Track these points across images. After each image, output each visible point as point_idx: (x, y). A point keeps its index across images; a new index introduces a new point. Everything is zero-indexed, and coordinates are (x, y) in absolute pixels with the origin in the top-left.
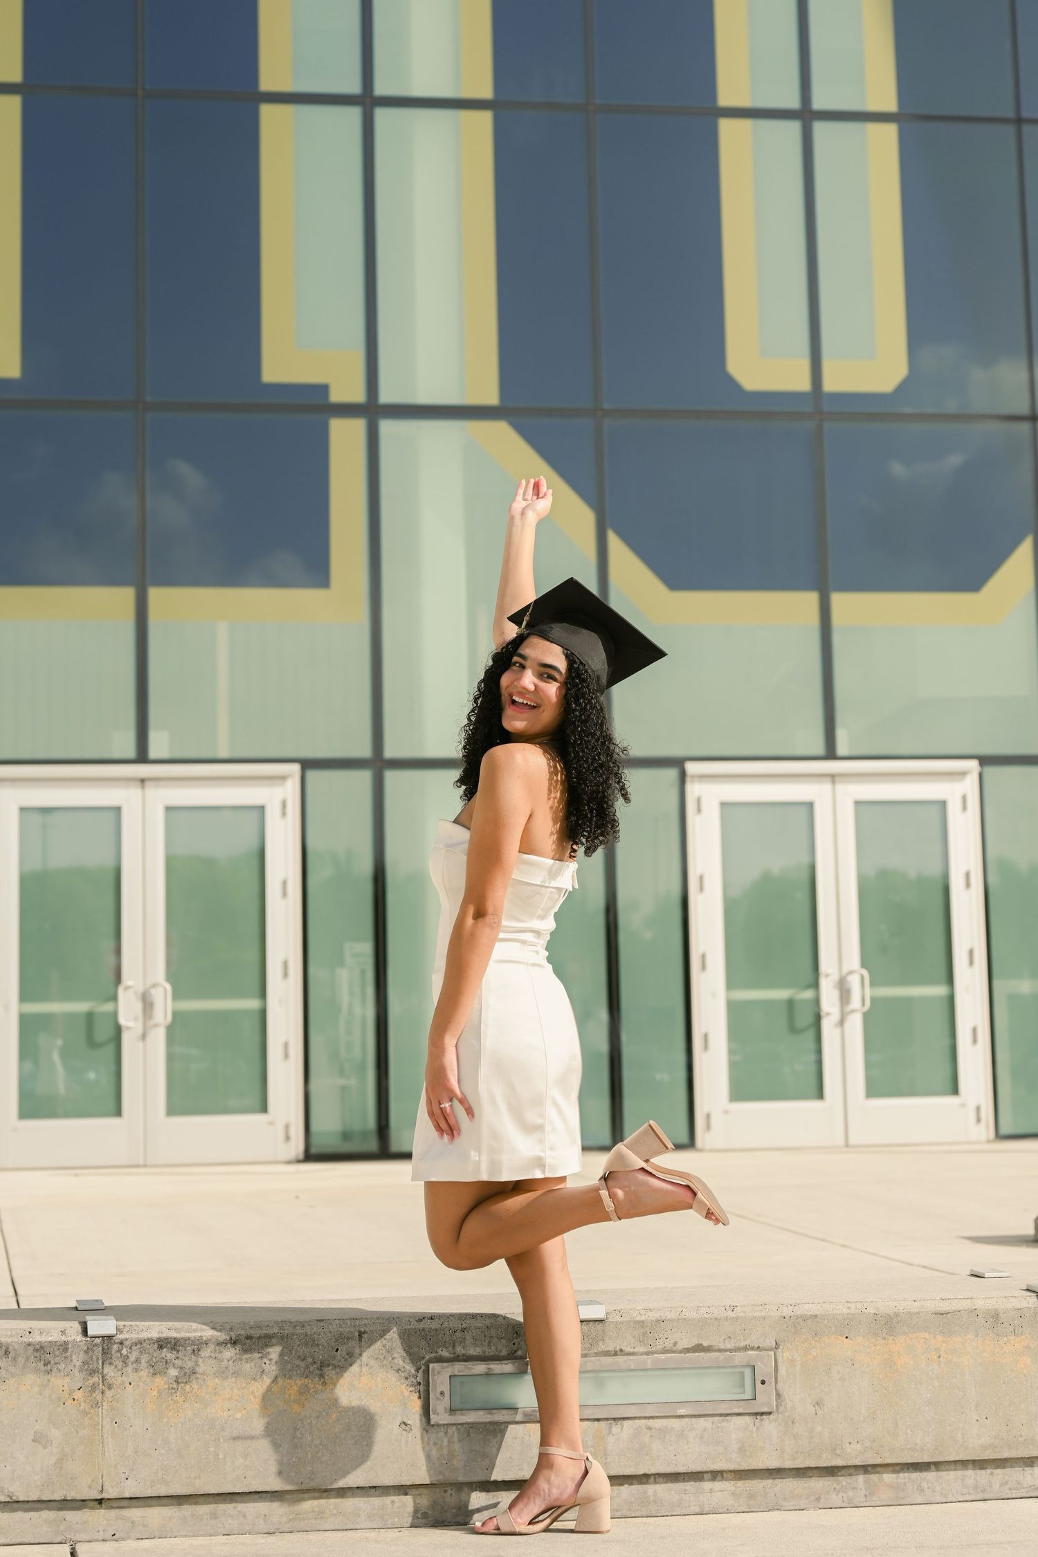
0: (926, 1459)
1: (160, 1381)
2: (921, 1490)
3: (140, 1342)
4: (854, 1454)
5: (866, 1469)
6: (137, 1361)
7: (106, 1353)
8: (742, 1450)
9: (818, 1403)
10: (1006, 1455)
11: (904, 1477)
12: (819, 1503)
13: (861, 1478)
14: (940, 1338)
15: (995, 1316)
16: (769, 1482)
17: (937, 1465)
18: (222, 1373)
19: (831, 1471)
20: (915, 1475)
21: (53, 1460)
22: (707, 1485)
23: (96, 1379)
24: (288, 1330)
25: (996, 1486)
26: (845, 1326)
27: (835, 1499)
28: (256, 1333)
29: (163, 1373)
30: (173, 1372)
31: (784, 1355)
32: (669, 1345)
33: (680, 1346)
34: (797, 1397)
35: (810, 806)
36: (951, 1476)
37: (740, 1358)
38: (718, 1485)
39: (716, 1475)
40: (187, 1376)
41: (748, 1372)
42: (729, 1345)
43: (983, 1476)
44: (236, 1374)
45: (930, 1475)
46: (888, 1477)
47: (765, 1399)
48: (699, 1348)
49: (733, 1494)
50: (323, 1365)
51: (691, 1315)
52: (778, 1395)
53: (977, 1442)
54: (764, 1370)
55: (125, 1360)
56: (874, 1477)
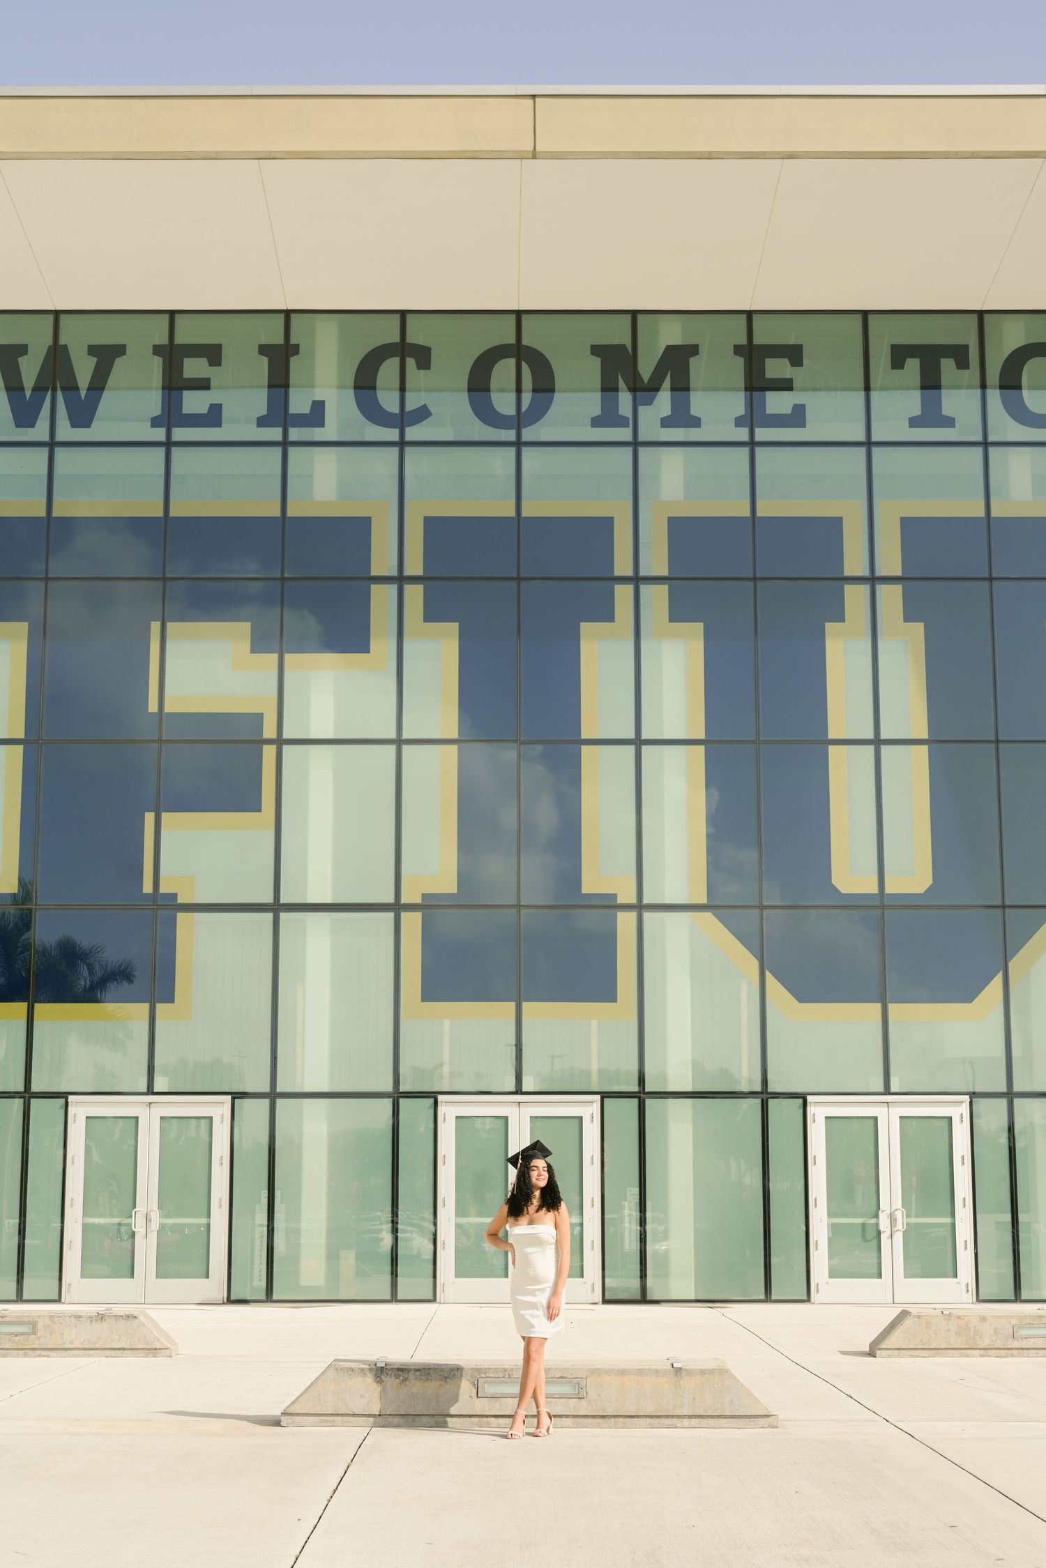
0: (633, 1414)
1: (397, 1380)
2: (632, 1424)
3: (391, 1369)
4: (610, 1412)
5: (614, 1416)
6: (391, 1374)
7: (382, 1371)
8: (574, 1409)
9: (599, 1396)
10: (659, 1414)
11: (627, 1419)
12: (599, 1426)
13: (613, 1419)
14: (639, 1377)
15: (657, 1371)
16: (583, 1419)
17: (637, 1417)
18: (416, 1379)
19: (603, 1417)
20: (630, 1419)
21: (366, 1402)
22: (564, 1419)
23: (379, 1379)
24: (436, 1367)
25: (656, 1424)
26: (609, 1372)
27: (604, 1425)
28: (427, 1367)
29: (398, 1378)
30: (402, 1378)
31: (589, 1381)
32: (552, 1376)
33: (556, 1376)
34: (592, 1393)
35: (875, 1119)
36: (641, 1420)
37: (574, 1381)
38: (567, 1419)
39: (567, 1416)
40: (406, 1380)
41: (577, 1385)
42: (571, 1377)
43: (652, 1421)
44: (421, 1379)
45: (635, 1419)
46: (621, 1419)
47: (583, 1394)
48: (562, 1377)
49: (573, 1423)
50: (446, 1378)
51: (560, 1367)
52: (586, 1393)
53: (649, 1410)
54: (583, 1383)
55: (387, 1374)
56: (617, 1419)
